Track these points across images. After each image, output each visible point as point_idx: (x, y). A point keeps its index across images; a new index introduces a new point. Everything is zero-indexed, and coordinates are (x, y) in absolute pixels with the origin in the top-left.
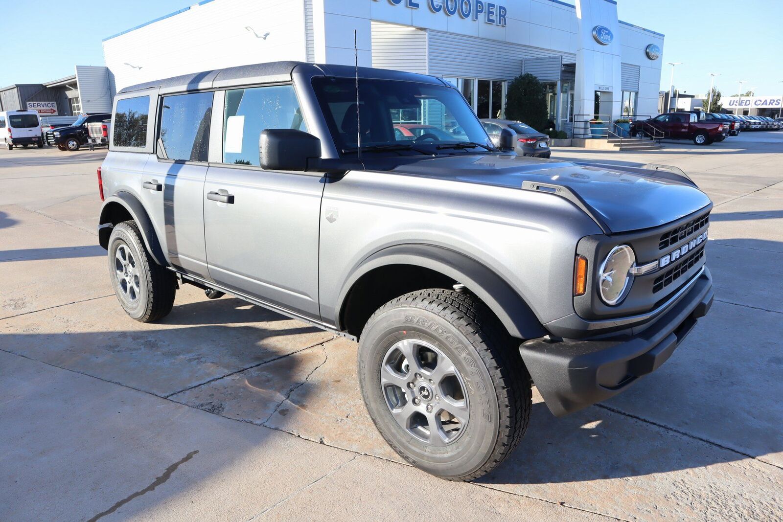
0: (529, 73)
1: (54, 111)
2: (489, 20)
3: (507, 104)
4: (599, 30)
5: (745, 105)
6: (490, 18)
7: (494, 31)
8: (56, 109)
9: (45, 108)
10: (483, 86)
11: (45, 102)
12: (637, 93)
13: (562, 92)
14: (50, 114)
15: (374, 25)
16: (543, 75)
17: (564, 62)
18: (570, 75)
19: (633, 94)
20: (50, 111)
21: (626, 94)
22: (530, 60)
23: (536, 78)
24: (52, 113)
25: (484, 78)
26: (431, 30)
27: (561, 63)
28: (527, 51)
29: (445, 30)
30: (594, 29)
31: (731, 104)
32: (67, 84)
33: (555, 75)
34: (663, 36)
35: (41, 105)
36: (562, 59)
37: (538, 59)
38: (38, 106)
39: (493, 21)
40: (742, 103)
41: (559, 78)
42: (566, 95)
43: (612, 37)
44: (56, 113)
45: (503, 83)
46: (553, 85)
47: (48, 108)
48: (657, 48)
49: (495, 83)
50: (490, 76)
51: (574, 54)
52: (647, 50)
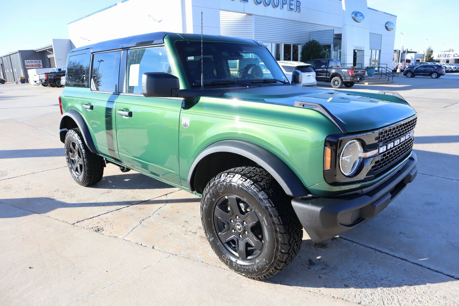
0: (314, 40)
1: (41, 65)
2: (291, 9)
3: (301, 58)
4: (356, 14)
5: (448, 57)
6: (291, 7)
7: (294, 15)
8: (41, 64)
9: (35, 64)
10: (287, 47)
11: (35, 60)
12: (380, 51)
13: (334, 51)
14: (38, 67)
15: (221, 12)
16: (323, 40)
17: (335, 33)
18: (339, 40)
19: (378, 52)
20: (38, 65)
21: (374, 51)
22: (315, 32)
23: (318, 42)
24: (39, 67)
25: (288, 43)
26: (256, 15)
27: (334, 33)
28: (313, 27)
29: (264, 15)
30: (353, 13)
31: (439, 56)
32: (48, 50)
33: (329, 40)
34: (396, 16)
35: (33, 62)
36: (334, 31)
37: (320, 31)
38: (31, 62)
39: (293, 9)
40: (445, 55)
41: (332, 42)
42: (336, 52)
43: (364, 18)
44: (42, 67)
45: (299, 46)
46: (329, 46)
47: (37, 64)
48: (392, 23)
49: (294, 46)
50: (291, 42)
51: (341, 28)
52: (386, 25)
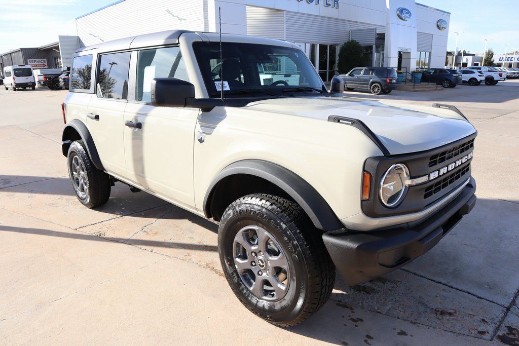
0: (354, 39)
2: (327, 4)
3: (339, 60)
4: (402, 10)
5: (511, 60)
6: (328, 3)
7: (331, 12)
10: (323, 48)
12: (430, 53)
13: (377, 52)
15: (248, 8)
16: (363, 41)
17: (377, 32)
18: (382, 41)
19: (428, 54)
21: (423, 54)
22: (355, 30)
23: (358, 43)
25: (324, 42)
26: (287, 11)
28: (353, 25)
29: (297, 11)
30: (398, 10)
31: (501, 59)
32: (53, 48)
33: (372, 41)
34: (450, 13)
36: (376, 30)
37: (361, 30)
39: (330, 5)
40: (508, 59)
41: (374, 43)
42: (379, 54)
43: (410, 15)
45: (336, 47)
46: (371, 47)
48: (445, 22)
49: (331, 46)
50: (327, 42)
51: (385, 26)
52: (438, 24)
